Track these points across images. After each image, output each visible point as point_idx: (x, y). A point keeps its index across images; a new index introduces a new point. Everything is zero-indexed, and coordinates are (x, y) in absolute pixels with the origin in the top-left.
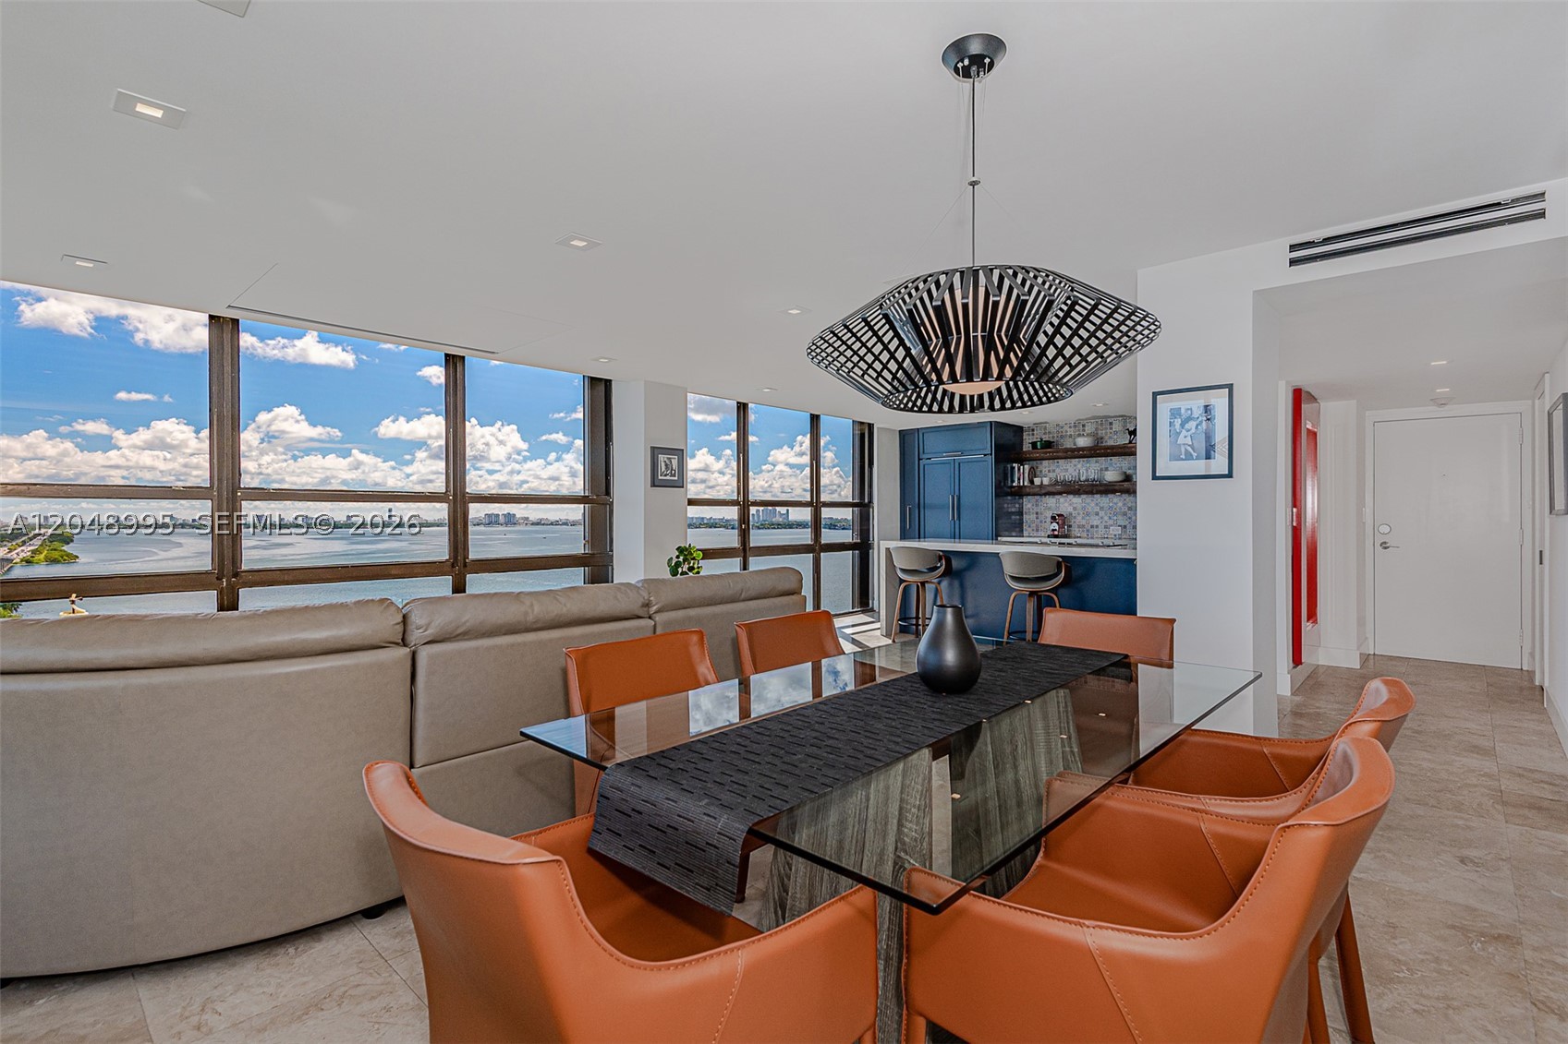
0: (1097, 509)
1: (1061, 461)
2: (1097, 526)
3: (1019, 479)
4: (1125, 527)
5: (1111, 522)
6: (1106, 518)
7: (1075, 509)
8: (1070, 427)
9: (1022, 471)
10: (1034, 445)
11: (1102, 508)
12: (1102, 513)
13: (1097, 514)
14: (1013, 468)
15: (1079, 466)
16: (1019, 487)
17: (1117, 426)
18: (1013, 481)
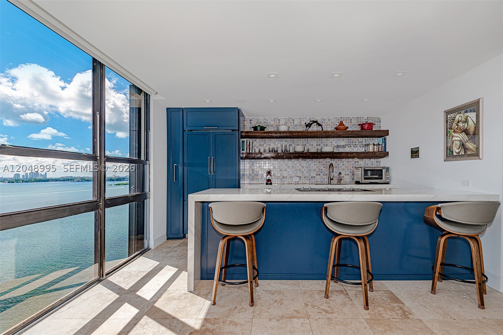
0: (286, 167)
1: (267, 140)
2: (286, 177)
3: (247, 149)
4: (300, 177)
5: (293, 175)
6: (291, 172)
7: (274, 168)
8: (272, 120)
9: (248, 144)
10: (255, 128)
11: (289, 167)
12: (288, 170)
13: (286, 170)
14: (243, 142)
15: (277, 143)
16: (247, 153)
17: (296, 122)
18: (243, 150)
